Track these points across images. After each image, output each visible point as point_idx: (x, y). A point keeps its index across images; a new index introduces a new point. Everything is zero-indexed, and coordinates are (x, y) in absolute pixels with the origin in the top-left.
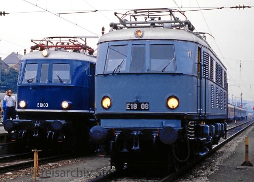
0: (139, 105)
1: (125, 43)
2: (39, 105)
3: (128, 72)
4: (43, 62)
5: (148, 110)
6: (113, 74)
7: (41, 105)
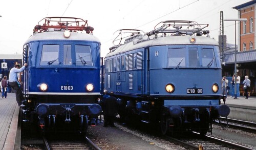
0: (196, 90)
1: (183, 46)
2: (63, 88)
3: (188, 67)
4: (65, 43)
5: (202, 93)
6: (176, 68)
7: (66, 88)
